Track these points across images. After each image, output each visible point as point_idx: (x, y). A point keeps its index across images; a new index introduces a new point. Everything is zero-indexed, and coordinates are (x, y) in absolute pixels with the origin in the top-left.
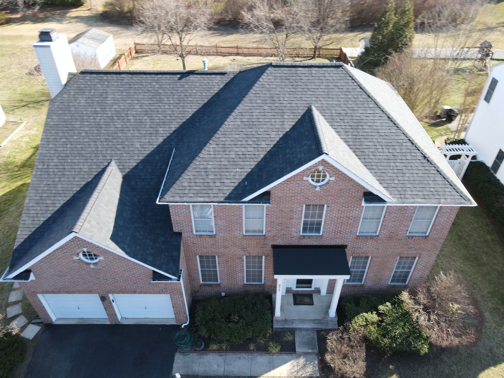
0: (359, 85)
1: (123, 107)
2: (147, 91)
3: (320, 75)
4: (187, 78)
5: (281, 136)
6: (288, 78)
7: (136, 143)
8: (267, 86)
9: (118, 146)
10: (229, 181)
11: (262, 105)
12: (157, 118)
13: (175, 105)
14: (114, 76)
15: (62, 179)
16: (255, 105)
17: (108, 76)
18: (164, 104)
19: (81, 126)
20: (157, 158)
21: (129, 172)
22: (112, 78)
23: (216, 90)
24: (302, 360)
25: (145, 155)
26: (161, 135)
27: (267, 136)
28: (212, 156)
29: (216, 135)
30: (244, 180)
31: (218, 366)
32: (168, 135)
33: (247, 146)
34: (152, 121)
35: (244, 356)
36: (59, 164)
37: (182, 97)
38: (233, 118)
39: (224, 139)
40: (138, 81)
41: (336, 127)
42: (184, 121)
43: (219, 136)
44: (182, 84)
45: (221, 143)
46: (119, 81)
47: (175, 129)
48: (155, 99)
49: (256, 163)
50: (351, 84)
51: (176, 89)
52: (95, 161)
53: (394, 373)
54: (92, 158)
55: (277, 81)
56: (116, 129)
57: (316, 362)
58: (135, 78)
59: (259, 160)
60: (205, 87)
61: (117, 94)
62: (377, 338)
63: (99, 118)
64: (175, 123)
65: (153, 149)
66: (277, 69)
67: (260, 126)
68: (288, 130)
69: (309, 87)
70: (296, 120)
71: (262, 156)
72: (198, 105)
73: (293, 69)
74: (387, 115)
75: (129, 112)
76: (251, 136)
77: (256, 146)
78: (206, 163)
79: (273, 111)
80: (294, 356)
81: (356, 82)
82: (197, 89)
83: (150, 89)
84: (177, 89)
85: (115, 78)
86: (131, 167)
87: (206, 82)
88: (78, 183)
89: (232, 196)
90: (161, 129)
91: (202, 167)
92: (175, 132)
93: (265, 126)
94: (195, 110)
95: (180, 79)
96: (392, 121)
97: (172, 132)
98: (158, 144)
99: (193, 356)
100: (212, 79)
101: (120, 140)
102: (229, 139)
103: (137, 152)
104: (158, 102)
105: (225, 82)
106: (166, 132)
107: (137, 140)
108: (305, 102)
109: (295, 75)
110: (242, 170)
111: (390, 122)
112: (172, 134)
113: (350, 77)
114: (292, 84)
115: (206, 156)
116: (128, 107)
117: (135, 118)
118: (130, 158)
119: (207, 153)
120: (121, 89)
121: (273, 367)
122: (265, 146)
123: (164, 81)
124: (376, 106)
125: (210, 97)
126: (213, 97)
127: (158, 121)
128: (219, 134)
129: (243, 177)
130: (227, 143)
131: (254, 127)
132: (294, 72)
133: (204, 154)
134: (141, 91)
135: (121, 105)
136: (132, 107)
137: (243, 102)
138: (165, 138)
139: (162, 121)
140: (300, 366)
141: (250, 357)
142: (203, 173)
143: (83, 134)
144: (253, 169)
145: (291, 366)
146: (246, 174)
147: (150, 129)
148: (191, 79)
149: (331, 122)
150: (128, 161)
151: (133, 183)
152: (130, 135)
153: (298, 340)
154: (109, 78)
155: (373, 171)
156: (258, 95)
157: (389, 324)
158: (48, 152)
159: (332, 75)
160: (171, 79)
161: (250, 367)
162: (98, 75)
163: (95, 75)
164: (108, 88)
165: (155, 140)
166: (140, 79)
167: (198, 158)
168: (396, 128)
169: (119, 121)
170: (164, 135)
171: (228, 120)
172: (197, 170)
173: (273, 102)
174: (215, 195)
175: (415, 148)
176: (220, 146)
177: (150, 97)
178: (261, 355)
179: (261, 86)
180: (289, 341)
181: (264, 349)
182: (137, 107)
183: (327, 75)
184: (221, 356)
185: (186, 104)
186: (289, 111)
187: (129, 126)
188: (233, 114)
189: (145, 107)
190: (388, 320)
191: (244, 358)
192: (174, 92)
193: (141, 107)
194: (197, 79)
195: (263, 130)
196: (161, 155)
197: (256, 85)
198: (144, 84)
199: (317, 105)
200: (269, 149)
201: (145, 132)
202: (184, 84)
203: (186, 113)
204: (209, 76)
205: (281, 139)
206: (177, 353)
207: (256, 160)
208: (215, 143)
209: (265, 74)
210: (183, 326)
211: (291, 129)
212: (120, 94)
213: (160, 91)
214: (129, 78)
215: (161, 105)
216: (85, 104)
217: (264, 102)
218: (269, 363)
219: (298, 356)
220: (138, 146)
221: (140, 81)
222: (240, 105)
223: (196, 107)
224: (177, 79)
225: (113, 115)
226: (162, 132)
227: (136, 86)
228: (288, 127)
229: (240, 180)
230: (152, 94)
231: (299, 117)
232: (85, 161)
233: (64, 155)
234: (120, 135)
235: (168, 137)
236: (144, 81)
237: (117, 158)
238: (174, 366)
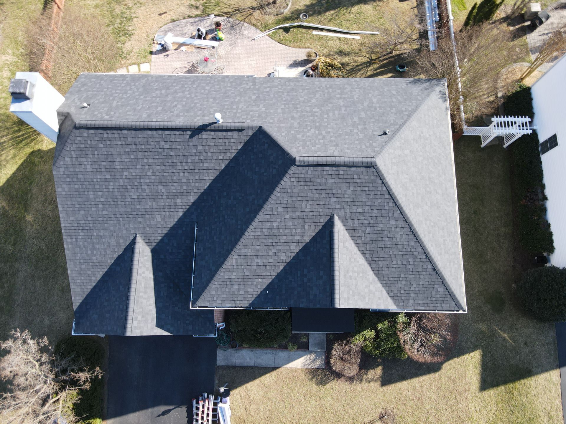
0: (388, 191)
1: (134, 174)
2: (156, 153)
3: (349, 177)
4: (200, 136)
5: (301, 248)
6: (312, 180)
7: (157, 216)
8: (289, 191)
9: (139, 219)
10: (252, 290)
11: (283, 213)
12: (173, 188)
13: (190, 171)
14: (115, 132)
15: (95, 252)
16: (276, 213)
17: (108, 132)
18: (178, 171)
19: (96, 196)
20: (180, 232)
21: (155, 246)
22: (113, 136)
23: (233, 152)
24: (313, 356)
25: (168, 229)
26: (180, 207)
27: (288, 248)
28: (235, 267)
29: (237, 247)
30: (265, 289)
31: (250, 359)
32: (188, 207)
33: (268, 257)
34: (168, 191)
35: (269, 351)
36: (86, 237)
37: (197, 161)
38: (254, 227)
39: (246, 250)
40: (144, 139)
41: (356, 238)
42: (202, 191)
43: (240, 247)
44: (194, 144)
45: (243, 254)
46: (122, 139)
47: (194, 200)
48: (167, 164)
49: (276, 274)
50: (380, 189)
51: (188, 151)
52: (120, 234)
53: (380, 365)
54: (117, 231)
55: (299, 183)
56: (132, 200)
57: (324, 358)
58: (141, 135)
59: (279, 271)
60: (221, 148)
61: (124, 157)
62: (371, 350)
63: (112, 187)
64: (192, 194)
65: (174, 223)
66: (300, 168)
67: (280, 237)
68: (308, 241)
69: (334, 192)
70: (317, 231)
71: (282, 267)
72: (215, 171)
73: (319, 168)
74: (409, 226)
75: (142, 180)
76: (272, 247)
77: (276, 258)
78: (230, 274)
79: (295, 220)
80: (307, 352)
81: (386, 187)
82: (212, 151)
83: (160, 150)
84: (190, 151)
85: (116, 135)
86: (157, 241)
87: (221, 141)
88: (110, 256)
89: (256, 302)
90: (179, 201)
91: (226, 277)
92: (194, 204)
93: (285, 237)
94: (212, 178)
95: (191, 136)
96: (413, 232)
97: (191, 204)
98: (179, 217)
99: (231, 351)
100: (229, 137)
101: (140, 213)
102: (250, 251)
103: (160, 226)
104: (171, 167)
105: (243, 142)
106: (185, 204)
107: (157, 213)
108: (328, 210)
109: (320, 177)
110: (264, 280)
111: (411, 233)
112: (191, 207)
113: (381, 179)
114: (316, 188)
115: (230, 267)
116: (140, 174)
117: (149, 187)
118: (154, 232)
119: (229, 264)
120: (127, 150)
121: (291, 360)
122: (285, 258)
123: (173, 140)
124: (401, 216)
125: (227, 162)
126: (231, 161)
127: (174, 191)
128: (240, 246)
129: (264, 287)
130: (249, 254)
131: (274, 237)
132: (319, 172)
133: (227, 265)
134: (150, 153)
135: (131, 171)
136: (144, 174)
137: (263, 210)
138: (185, 210)
139: (179, 191)
140: (311, 360)
141: (274, 352)
142: (228, 283)
143: (101, 206)
144: (273, 280)
145: (305, 360)
146: (267, 284)
147: (168, 200)
148: (205, 136)
149: (352, 232)
150: (153, 235)
151: (162, 256)
152: (148, 207)
153: (311, 341)
154: (110, 135)
155: (384, 282)
156: (279, 202)
157: (382, 340)
158: (71, 225)
159: (361, 177)
160: (182, 137)
161: (273, 360)
162: (96, 131)
163: (92, 131)
164: (112, 149)
165: (175, 213)
166: (146, 136)
167: (221, 269)
168: (415, 240)
169: (133, 190)
170: (184, 207)
171: (249, 230)
172: (223, 280)
173: (294, 210)
174: (241, 302)
175: (428, 260)
176: (242, 257)
177: (161, 160)
178: (282, 351)
179: (283, 190)
180: (304, 342)
181: (284, 347)
182: (149, 174)
183: (356, 177)
184: (252, 351)
185: (201, 171)
186: (310, 221)
187: (146, 197)
188: (253, 223)
189: (158, 174)
190: (383, 336)
191: (270, 353)
192: (187, 154)
193: (154, 174)
194: (211, 137)
195: (283, 241)
196: (184, 229)
197: (278, 189)
198: (152, 143)
199: (340, 214)
200: (289, 260)
201: (163, 204)
202: (197, 144)
203: (203, 181)
204: (224, 133)
205: (300, 250)
206: (218, 349)
207: (276, 271)
208: (237, 254)
209: (287, 175)
210: (220, 329)
211: (311, 240)
212: (127, 156)
213: (171, 153)
214: (133, 136)
215: (175, 171)
216: (92, 170)
217: (286, 210)
218: (288, 357)
219: (311, 352)
220: (160, 220)
221: (146, 140)
222: (261, 213)
223: (213, 174)
224: (188, 137)
225: (126, 184)
226: (181, 204)
227: (143, 147)
228: (307, 239)
229: (262, 290)
230: (163, 157)
231: (321, 227)
232: (110, 234)
233: (88, 228)
234: (138, 207)
235: (188, 210)
236: (151, 140)
237: (141, 232)
238: (217, 359)
